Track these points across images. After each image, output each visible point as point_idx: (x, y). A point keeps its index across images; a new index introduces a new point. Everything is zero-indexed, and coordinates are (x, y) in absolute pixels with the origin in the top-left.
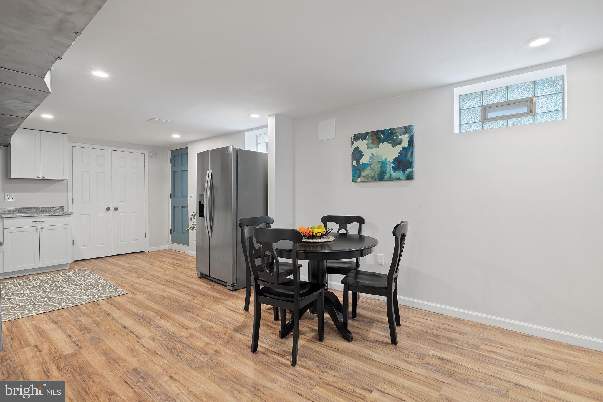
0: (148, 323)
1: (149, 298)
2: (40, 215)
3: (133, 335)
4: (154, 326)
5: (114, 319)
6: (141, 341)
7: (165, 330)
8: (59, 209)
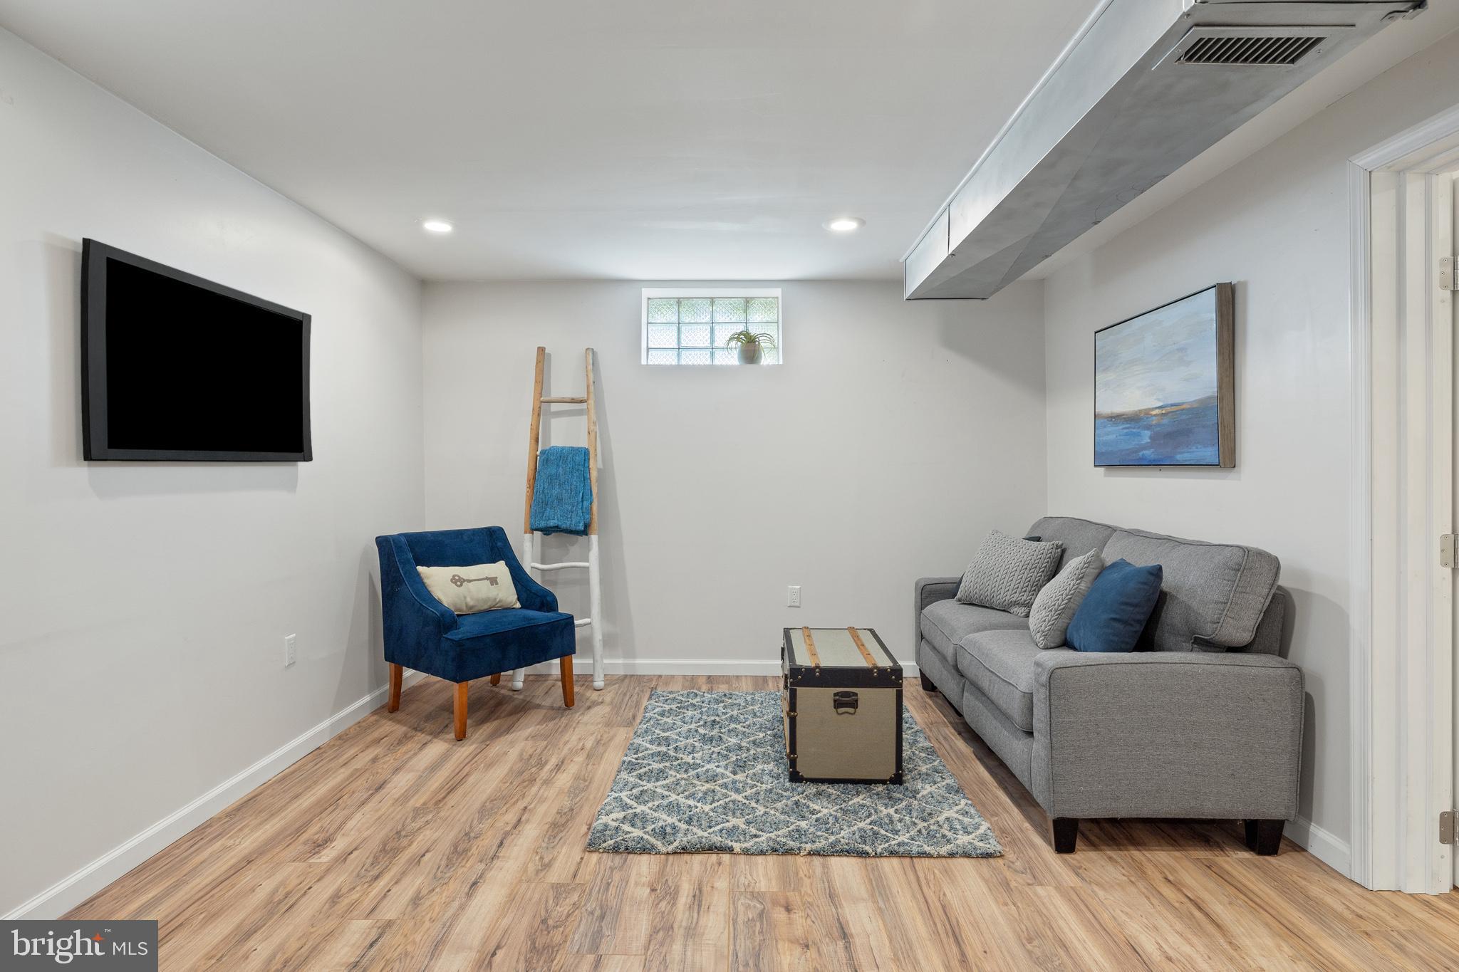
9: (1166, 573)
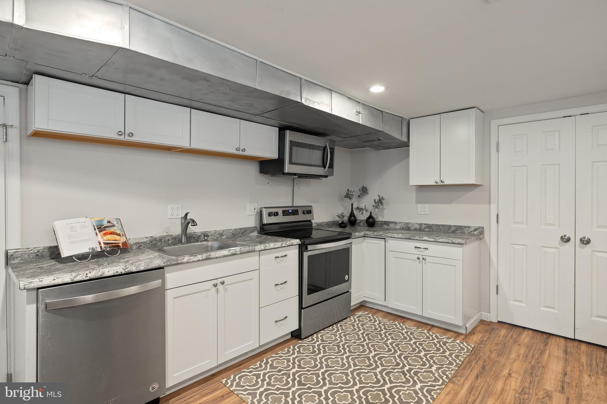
2: (421, 239)
8: (475, 230)
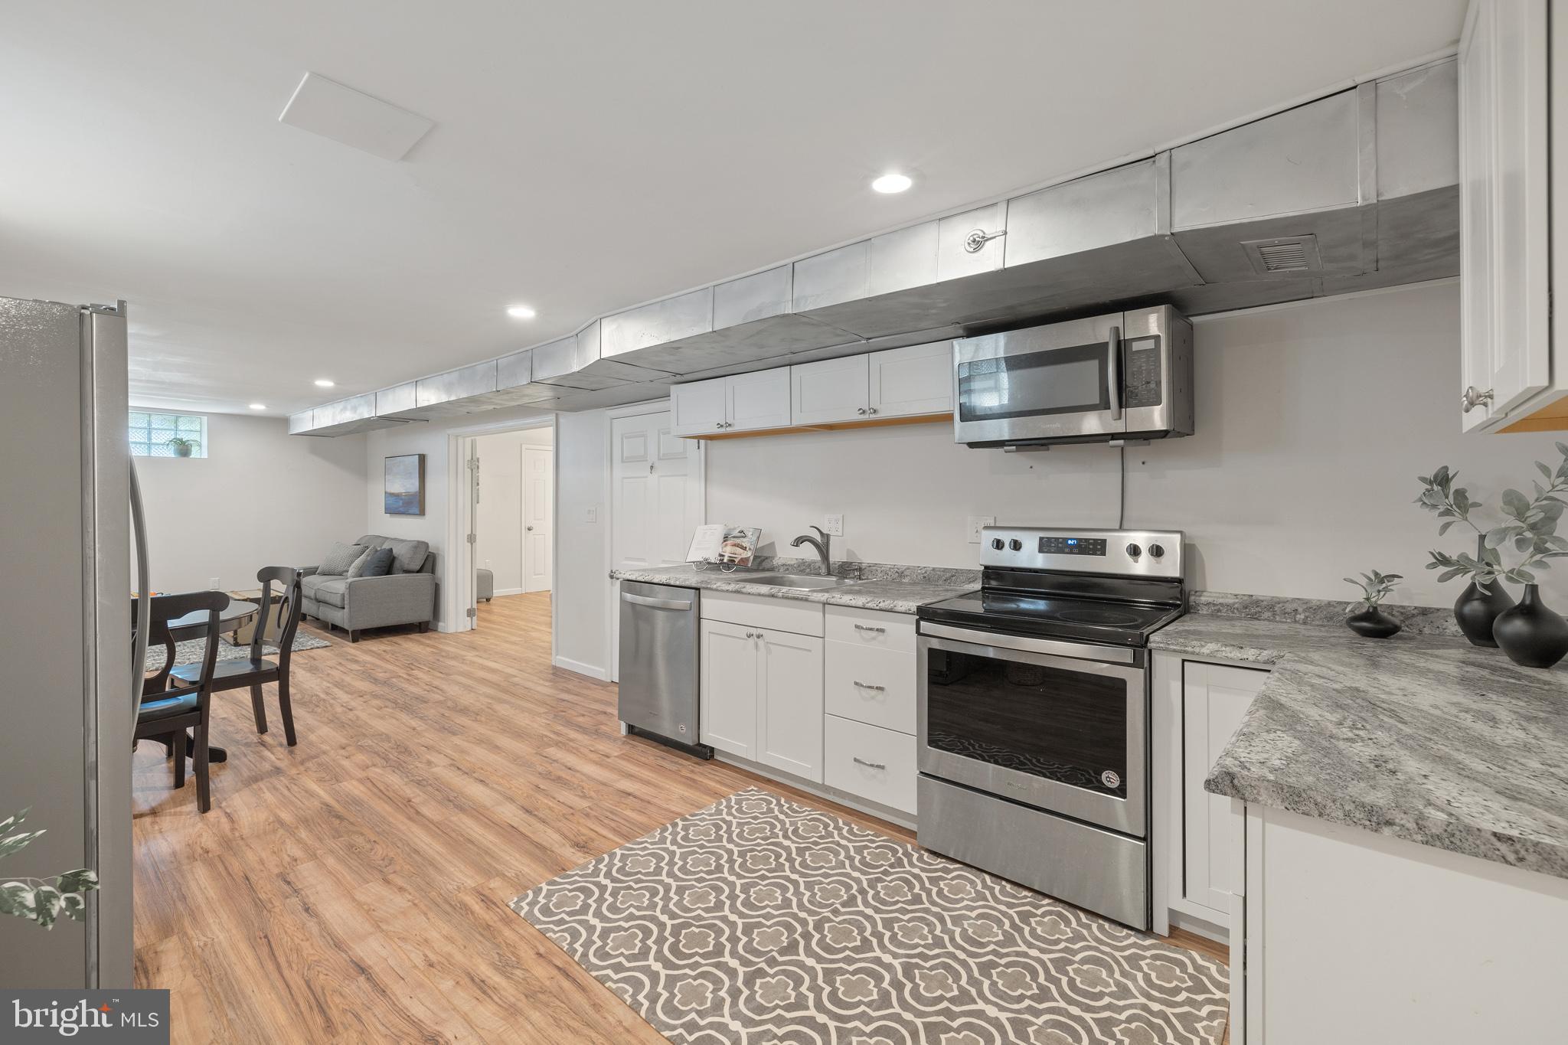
0: (437, 790)
1: (431, 871)
3: (463, 769)
4: (425, 783)
5: (511, 800)
6: (449, 761)
7: (407, 777)
9: (394, 551)
